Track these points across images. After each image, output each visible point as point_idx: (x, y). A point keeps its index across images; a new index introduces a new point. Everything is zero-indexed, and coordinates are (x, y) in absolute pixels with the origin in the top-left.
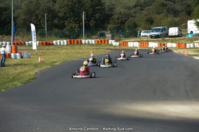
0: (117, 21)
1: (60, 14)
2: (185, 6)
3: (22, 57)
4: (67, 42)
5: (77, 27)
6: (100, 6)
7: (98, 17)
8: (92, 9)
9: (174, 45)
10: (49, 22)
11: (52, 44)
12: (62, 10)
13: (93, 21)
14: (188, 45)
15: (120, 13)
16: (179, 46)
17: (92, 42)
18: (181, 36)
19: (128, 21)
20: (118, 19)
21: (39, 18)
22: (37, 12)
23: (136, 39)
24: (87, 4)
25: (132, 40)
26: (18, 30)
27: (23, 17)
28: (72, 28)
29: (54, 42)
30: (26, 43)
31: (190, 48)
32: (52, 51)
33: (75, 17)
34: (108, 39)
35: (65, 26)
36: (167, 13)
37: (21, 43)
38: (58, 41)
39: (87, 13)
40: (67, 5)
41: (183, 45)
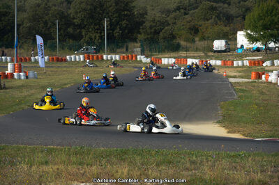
0: (149, 31)
1: (75, 20)
2: (244, 9)
3: (27, 77)
4: (84, 57)
5: (97, 38)
6: (128, 10)
7: (124, 25)
8: (117, 15)
9: (219, 63)
10: (62, 32)
11: (66, 60)
12: (79, 15)
13: (118, 30)
14: (235, 64)
15: (154, 21)
16: (225, 65)
17: (115, 57)
18: (229, 52)
19: (163, 31)
20: (151, 27)
21: (49, 26)
22: (47, 18)
23: (172, 54)
24: (110, 9)
25: (167, 56)
26: (21, 42)
27: (28, 25)
28: (91, 39)
29: (68, 57)
30: (32, 58)
31: (238, 67)
32: (65, 69)
33: (95, 25)
34: (136, 53)
35: (82, 37)
36: (216, 19)
37: (25, 59)
38: (72, 56)
39: (111, 20)
40: (85, 10)
41: (229, 63)
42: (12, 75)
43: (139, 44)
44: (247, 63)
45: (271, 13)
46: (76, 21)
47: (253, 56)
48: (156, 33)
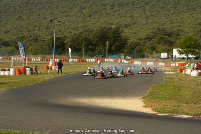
4: (95, 60)
6: (119, 37)
7: (117, 45)
8: (114, 39)
9: (163, 64)
10: (86, 47)
11: (86, 61)
12: (95, 39)
13: (114, 47)
14: (171, 65)
15: (132, 43)
17: (111, 60)
18: (169, 59)
19: (136, 48)
20: (130, 46)
21: (80, 44)
22: (79, 40)
23: (140, 59)
25: (137, 60)
28: (100, 51)
29: (87, 60)
31: (173, 66)
33: (103, 44)
34: (122, 59)
38: (89, 59)
39: (110, 42)
40: (97, 37)
41: (168, 64)
42: (51, 67)
43: (123, 54)
44: (177, 65)
45: (190, 40)
46: (94, 43)
47: (181, 61)
48: (133, 49)
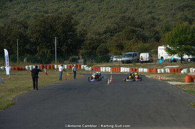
0: (88, 47)
5: (49, 53)
6: (72, 31)
7: (69, 43)
8: (64, 35)
9: (146, 70)
10: (21, 48)
11: (25, 69)
13: (65, 46)
14: (159, 71)
15: (92, 39)
16: (150, 71)
18: (152, 62)
19: (99, 47)
20: (90, 44)
21: (11, 44)
22: (9, 38)
23: (108, 64)
24: (58, 30)
25: (104, 65)
28: (43, 53)
29: (26, 67)
31: (161, 73)
32: (25, 76)
33: (47, 42)
34: (80, 64)
36: (136, 39)
38: (30, 66)
39: (59, 39)
40: (39, 31)
41: (154, 70)
44: (168, 70)
45: (185, 32)
46: (32, 40)
47: (172, 65)
48: (94, 48)
